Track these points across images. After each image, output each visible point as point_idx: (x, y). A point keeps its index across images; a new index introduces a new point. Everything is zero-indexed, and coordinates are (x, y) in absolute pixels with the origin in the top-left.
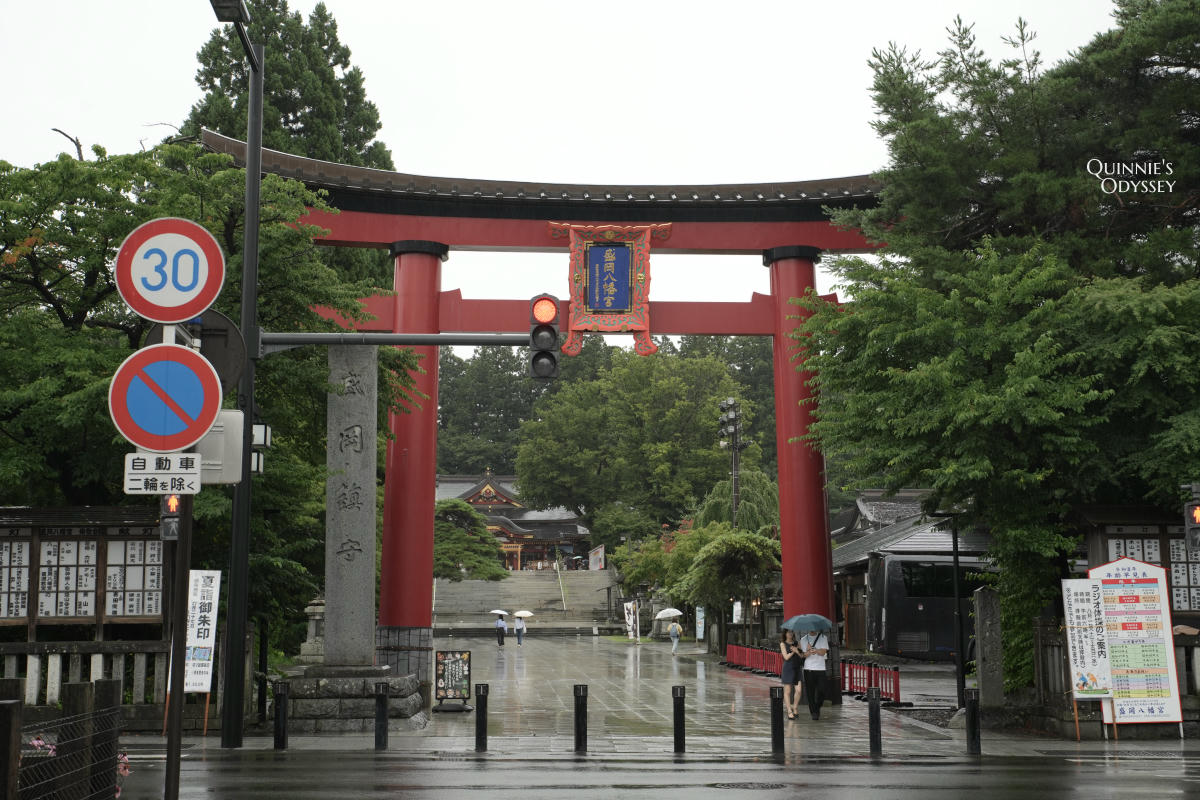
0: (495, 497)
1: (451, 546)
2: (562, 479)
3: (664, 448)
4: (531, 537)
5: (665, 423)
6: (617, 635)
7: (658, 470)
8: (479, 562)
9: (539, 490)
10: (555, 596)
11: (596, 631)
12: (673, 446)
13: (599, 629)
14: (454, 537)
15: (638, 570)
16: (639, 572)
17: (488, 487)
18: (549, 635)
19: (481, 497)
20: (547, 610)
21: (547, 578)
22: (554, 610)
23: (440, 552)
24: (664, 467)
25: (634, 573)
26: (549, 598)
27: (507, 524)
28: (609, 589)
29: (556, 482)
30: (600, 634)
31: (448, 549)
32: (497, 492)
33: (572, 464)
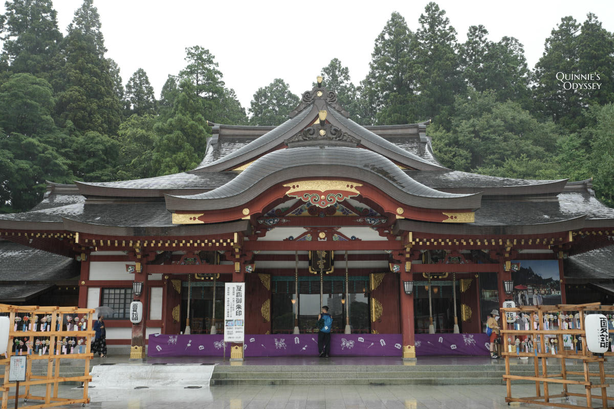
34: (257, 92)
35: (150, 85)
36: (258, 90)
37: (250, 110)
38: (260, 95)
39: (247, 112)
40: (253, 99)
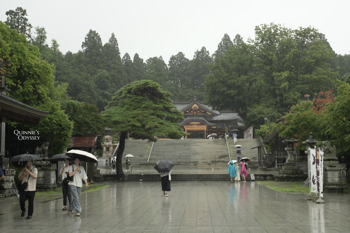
0: (198, 110)
1: (140, 112)
2: (228, 92)
3: (285, 74)
4: (215, 127)
5: (286, 61)
6: (270, 180)
7: (282, 86)
8: (162, 124)
9: (216, 98)
10: (225, 152)
11: (253, 177)
12: (290, 74)
13: (255, 175)
14: (144, 105)
15: (290, 127)
16: (292, 129)
17: (195, 105)
18: (217, 180)
19: (192, 110)
20: (219, 162)
21: (220, 143)
22: (224, 162)
23: (131, 116)
24: (285, 84)
25: (287, 130)
26: (221, 154)
27: (203, 121)
28: (259, 148)
29: (226, 93)
30: (256, 179)
31: (138, 114)
32: (199, 108)
33: (234, 83)
34: (171, 57)
35: (131, 59)
36: (172, 56)
37: (168, 65)
38: (173, 58)
39: (167, 66)
40: (170, 60)
